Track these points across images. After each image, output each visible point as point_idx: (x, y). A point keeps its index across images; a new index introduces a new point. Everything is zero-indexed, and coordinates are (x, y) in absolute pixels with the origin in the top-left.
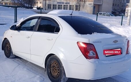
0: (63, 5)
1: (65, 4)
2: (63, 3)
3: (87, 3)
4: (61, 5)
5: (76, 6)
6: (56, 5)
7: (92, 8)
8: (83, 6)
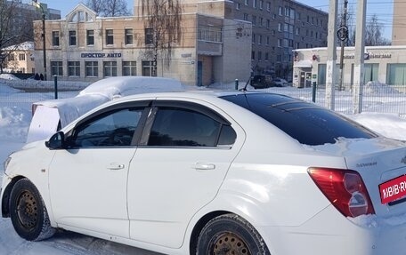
0: (100, 61)
1: (107, 59)
2: (102, 55)
3: (178, 53)
4: (96, 63)
5: (144, 63)
6: (78, 63)
7: (194, 68)
8: (168, 62)
